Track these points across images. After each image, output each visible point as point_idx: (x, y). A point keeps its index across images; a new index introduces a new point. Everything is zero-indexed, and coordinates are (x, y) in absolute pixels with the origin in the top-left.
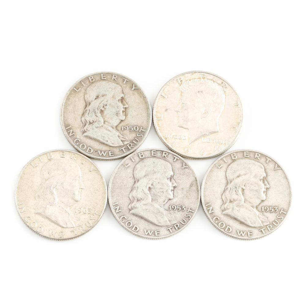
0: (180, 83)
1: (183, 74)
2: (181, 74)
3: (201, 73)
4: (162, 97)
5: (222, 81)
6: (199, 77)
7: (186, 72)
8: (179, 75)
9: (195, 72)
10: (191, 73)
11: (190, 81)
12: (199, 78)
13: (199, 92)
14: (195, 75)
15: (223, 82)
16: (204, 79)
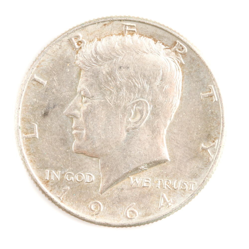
0: (77, 47)
1: (83, 27)
2: (77, 26)
3: (125, 23)
4: (35, 83)
5: (174, 39)
6: (120, 32)
7: (90, 22)
8: (74, 28)
9: (112, 21)
10: (102, 24)
11: (99, 42)
12: (120, 34)
13: (120, 67)
14: (110, 26)
15: (178, 41)
16: (132, 34)
